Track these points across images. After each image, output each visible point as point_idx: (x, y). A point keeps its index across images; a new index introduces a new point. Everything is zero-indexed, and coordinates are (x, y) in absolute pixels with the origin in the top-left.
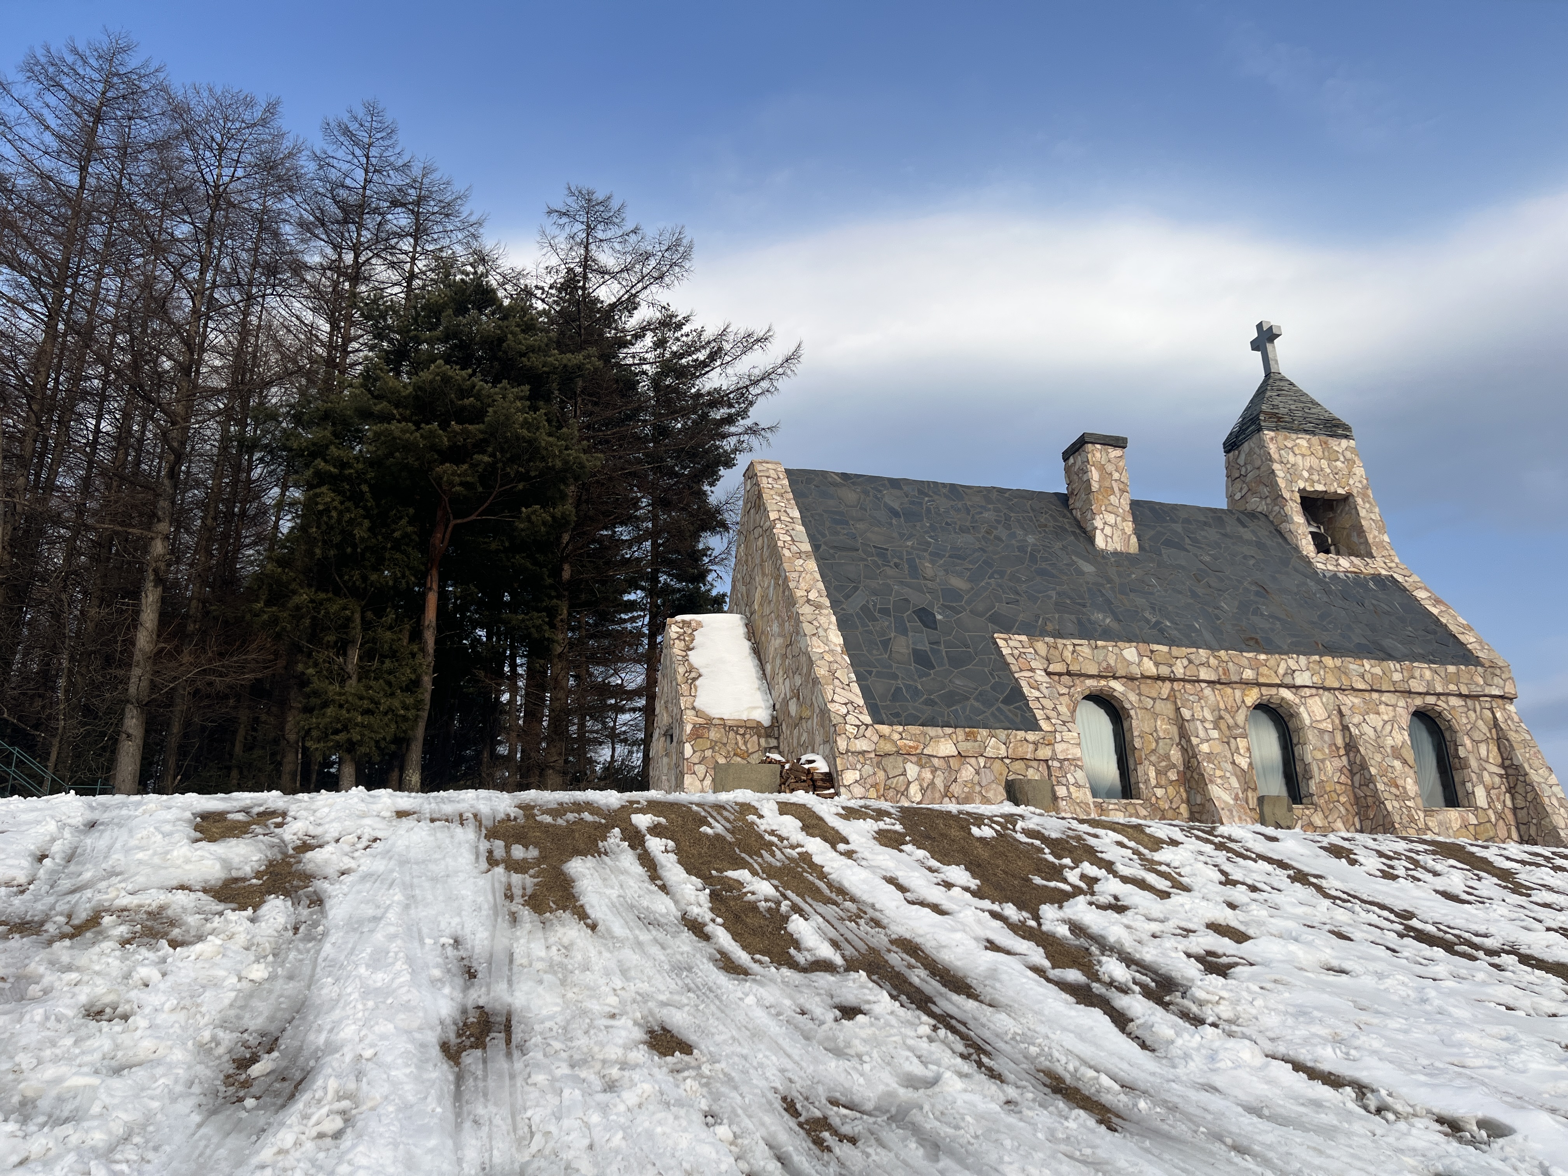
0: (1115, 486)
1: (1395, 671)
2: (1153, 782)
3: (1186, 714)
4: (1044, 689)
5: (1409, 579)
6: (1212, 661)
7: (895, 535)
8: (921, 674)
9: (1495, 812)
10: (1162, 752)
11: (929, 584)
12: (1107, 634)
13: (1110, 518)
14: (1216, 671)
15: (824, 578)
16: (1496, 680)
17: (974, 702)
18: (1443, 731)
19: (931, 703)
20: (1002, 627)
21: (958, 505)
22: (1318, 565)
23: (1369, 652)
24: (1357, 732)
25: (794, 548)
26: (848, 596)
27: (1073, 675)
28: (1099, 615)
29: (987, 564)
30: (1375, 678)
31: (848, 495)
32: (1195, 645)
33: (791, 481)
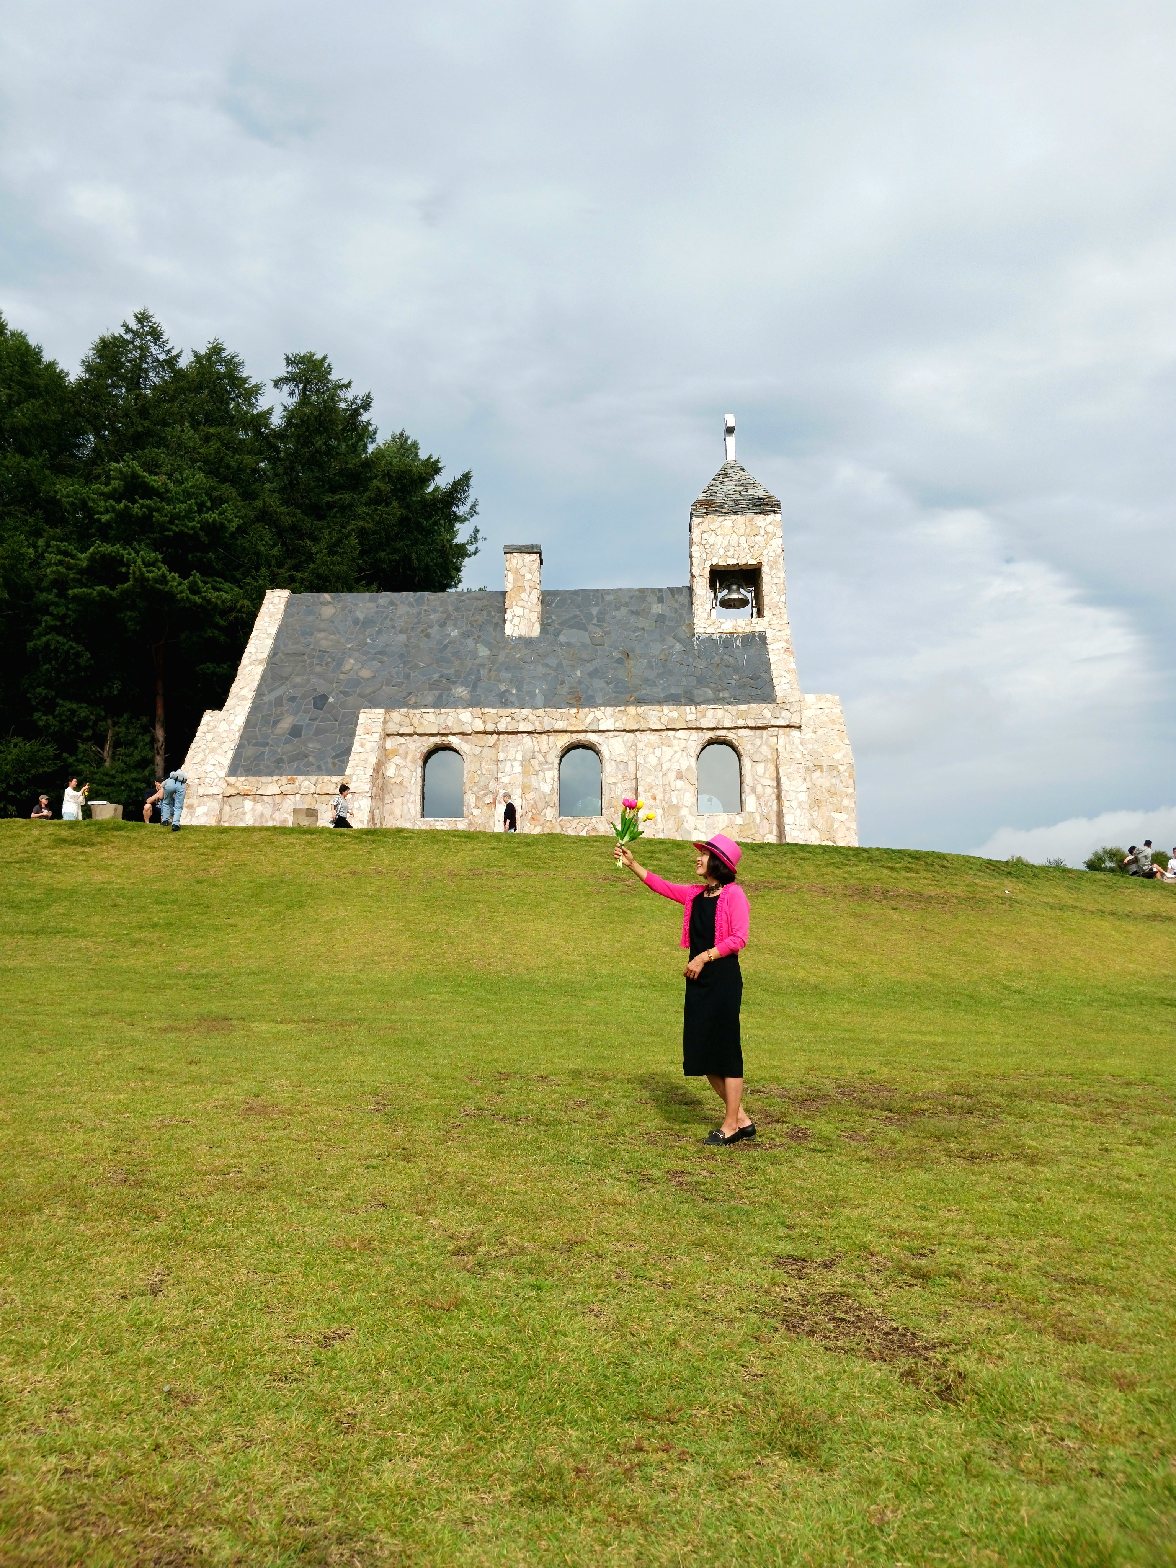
0: (526, 584)
1: (690, 712)
2: (473, 805)
3: (501, 756)
4: (368, 746)
5: (778, 633)
6: (531, 717)
7: (343, 640)
8: (287, 741)
9: (761, 815)
10: (482, 784)
11: (342, 676)
12: (455, 703)
13: (519, 611)
14: (534, 724)
15: (263, 678)
16: (785, 714)
17: (311, 759)
18: (739, 756)
19: (280, 761)
20: (373, 704)
21: (414, 611)
22: (698, 630)
23: (674, 700)
24: (642, 761)
25: (254, 657)
26: (273, 690)
27: (420, 735)
28: (460, 690)
29: (401, 656)
30: (671, 720)
31: (328, 611)
32: (522, 706)
33: (289, 604)
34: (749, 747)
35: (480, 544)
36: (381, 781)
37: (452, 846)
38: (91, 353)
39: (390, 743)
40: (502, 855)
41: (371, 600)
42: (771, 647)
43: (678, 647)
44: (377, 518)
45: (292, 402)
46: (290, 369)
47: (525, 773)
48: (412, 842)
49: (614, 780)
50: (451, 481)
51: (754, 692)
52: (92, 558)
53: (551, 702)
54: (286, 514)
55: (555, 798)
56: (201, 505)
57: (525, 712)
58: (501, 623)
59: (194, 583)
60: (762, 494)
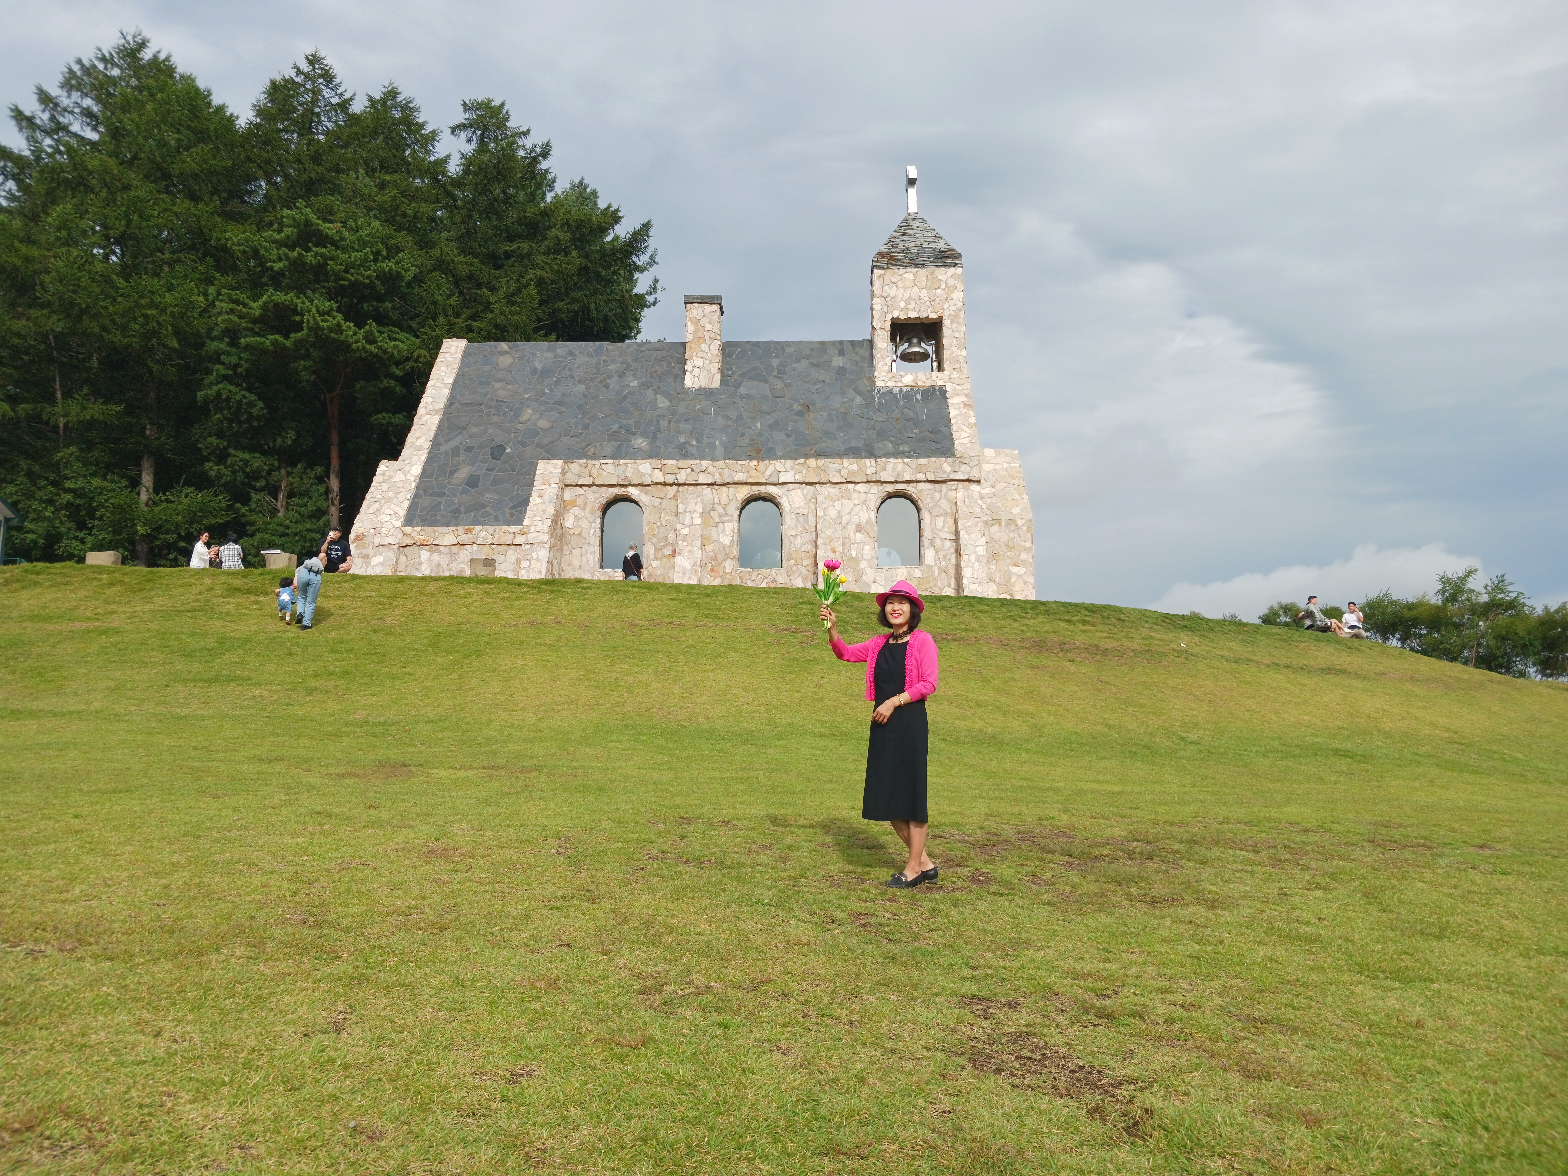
0: (707, 335)
1: (870, 465)
2: (652, 556)
3: (681, 508)
4: (546, 497)
5: (959, 387)
6: (711, 469)
7: (520, 390)
8: (464, 492)
9: (940, 568)
10: (661, 535)
11: (519, 427)
12: (634, 454)
13: (699, 362)
14: (713, 476)
15: (440, 428)
16: (964, 468)
17: (488, 509)
18: (918, 509)
19: (457, 511)
20: (552, 455)
21: (593, 361)
22: (879, 383)
23: (854, 453)
24: (822, 514)
25: (430, 407)
26: (449, 440)
27: (599, 486)
28: (640, 441)
29: (580, 407)
30: (850, 473)
31: (505, 361)
32: (702, 458)
33: (466, 354)
34: (928, 500)
35: (659, 295)
36: (559, 531)
37: (632, 596)
38: (263, 97)
39: (568, 494)
40: (682, 606)
41: (549, 350)
42: (951, 401)
43: (859, 400)
44: (556, 268)
45: (469, 149)
46: (467, 116)
47: (704, 524)
48: (591, 592)
49: (793, 533)
50: (631, 230)
51: (934, 446)
52: (264, 307)
53: (731, 453)
54: (463, 264)
55: (735, 549)
56: (377, 254)
57: (705, 463)
58: (680, 373)
59: (370, 332)
60: (943, 247)
